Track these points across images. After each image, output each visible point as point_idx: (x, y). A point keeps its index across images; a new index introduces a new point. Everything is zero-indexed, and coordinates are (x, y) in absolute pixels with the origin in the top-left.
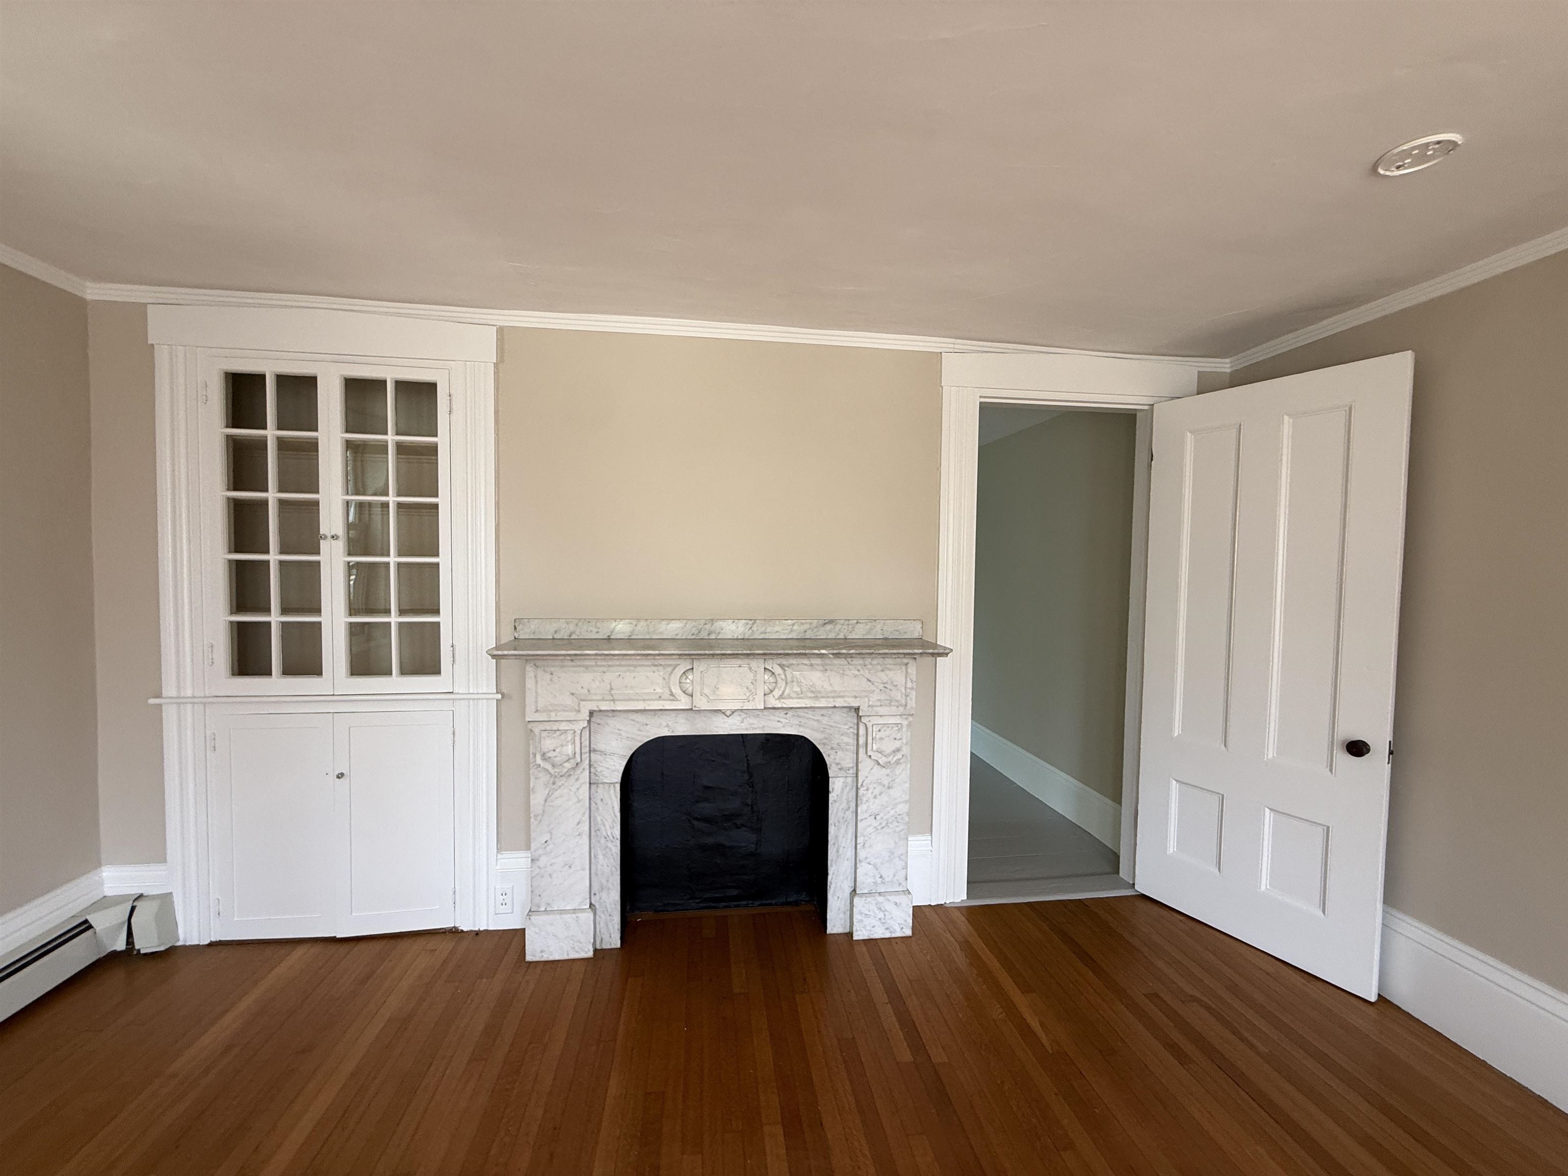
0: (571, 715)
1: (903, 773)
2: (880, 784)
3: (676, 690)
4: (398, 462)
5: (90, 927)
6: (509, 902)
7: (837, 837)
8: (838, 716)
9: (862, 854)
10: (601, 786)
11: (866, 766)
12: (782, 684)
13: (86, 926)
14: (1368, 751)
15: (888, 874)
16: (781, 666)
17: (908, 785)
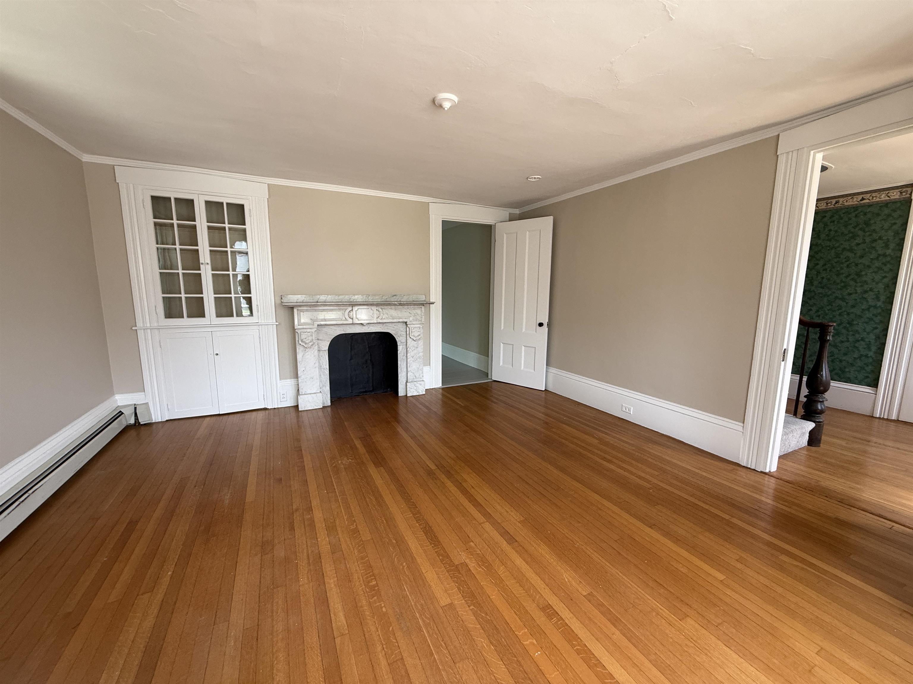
0: (311, 326)
1: (421, 343)
2: (414, 347)
3: (347, 317)
4: (230, 234)
5: (123, 413)
6: (285, 397)
7: (401, 365)
8: (400, 325)
9: (409, 369)
10: (321, 351)
11: (409, 341)
12: (382, 315)
13: (121, 413)
14: (543, 325)
15: (417, 375)
16: (382, 309)
17: (422, 347)
